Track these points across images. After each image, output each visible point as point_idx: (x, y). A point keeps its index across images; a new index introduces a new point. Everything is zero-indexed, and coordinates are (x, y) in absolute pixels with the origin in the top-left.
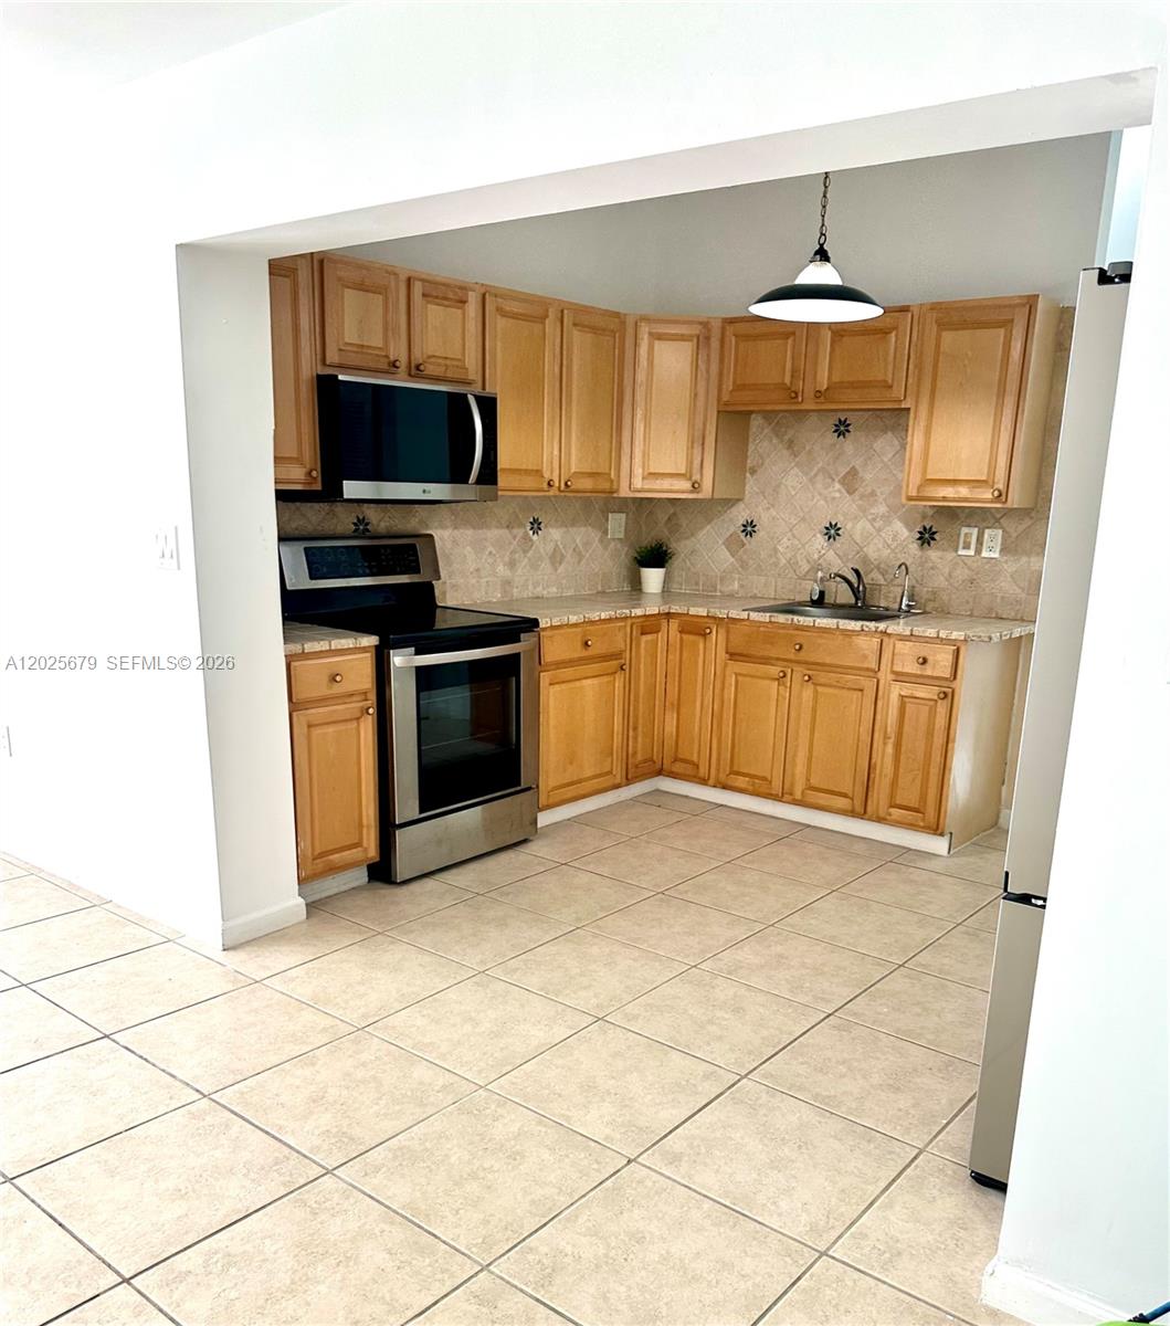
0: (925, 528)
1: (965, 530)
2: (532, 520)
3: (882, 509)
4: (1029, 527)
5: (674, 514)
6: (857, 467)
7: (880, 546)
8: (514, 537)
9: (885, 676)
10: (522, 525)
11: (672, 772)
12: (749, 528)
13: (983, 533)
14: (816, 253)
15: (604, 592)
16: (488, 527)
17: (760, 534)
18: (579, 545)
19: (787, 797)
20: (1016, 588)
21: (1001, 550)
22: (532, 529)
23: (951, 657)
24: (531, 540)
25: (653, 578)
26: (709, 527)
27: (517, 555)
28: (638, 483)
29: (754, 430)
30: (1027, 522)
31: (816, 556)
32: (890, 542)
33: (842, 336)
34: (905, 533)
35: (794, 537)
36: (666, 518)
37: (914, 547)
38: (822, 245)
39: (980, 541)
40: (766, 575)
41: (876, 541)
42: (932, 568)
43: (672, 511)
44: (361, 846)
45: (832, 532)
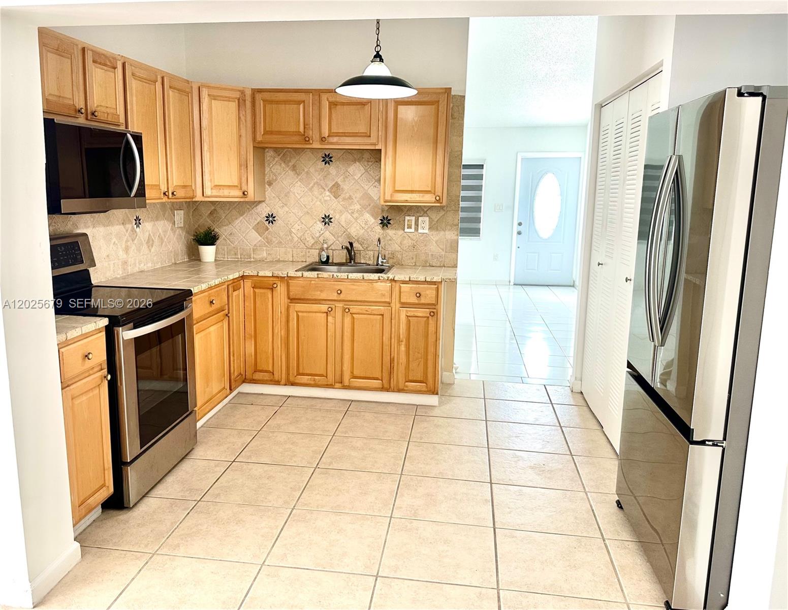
0: (384, 218)
1: (407, 218)
2: (135, 218)
3: (357, 207)
4: (444, 215)
5: (215, 210)
6: (340, 183)
7: (358, 228)
8: (127, 231)
9: (395, 305)
10: (130, 222)
11: (254, 380)
12: (271, 218)
13: (418, 219)
14: (375, 57)
15: (176, 264)
16: (113, 225)
17: (279, 222)
18: (162, 233)
19: (338, 385)
20: (440, 249)
21: (429, 229)
22: (136, 224)
23: (435, 292)
24: (136, 232)
25: (208, 252)
26: (241, 218)
27: (129, 243)
28: (208, 192)
29: (268, 158)
30: (442, 213)
31: (318, 235)
32: (363, 226)
33: (336, 105)
34: (372, 220)
35: (303, 223)
36: (209, 212)
37: (378, 228)
38: (378, 52)
39: (417, 224)
40: (285, 247)
41: (355, 225)
42: (390, 240)
43: (213, 208)
44: (105, 486)
45: (327, 220)
